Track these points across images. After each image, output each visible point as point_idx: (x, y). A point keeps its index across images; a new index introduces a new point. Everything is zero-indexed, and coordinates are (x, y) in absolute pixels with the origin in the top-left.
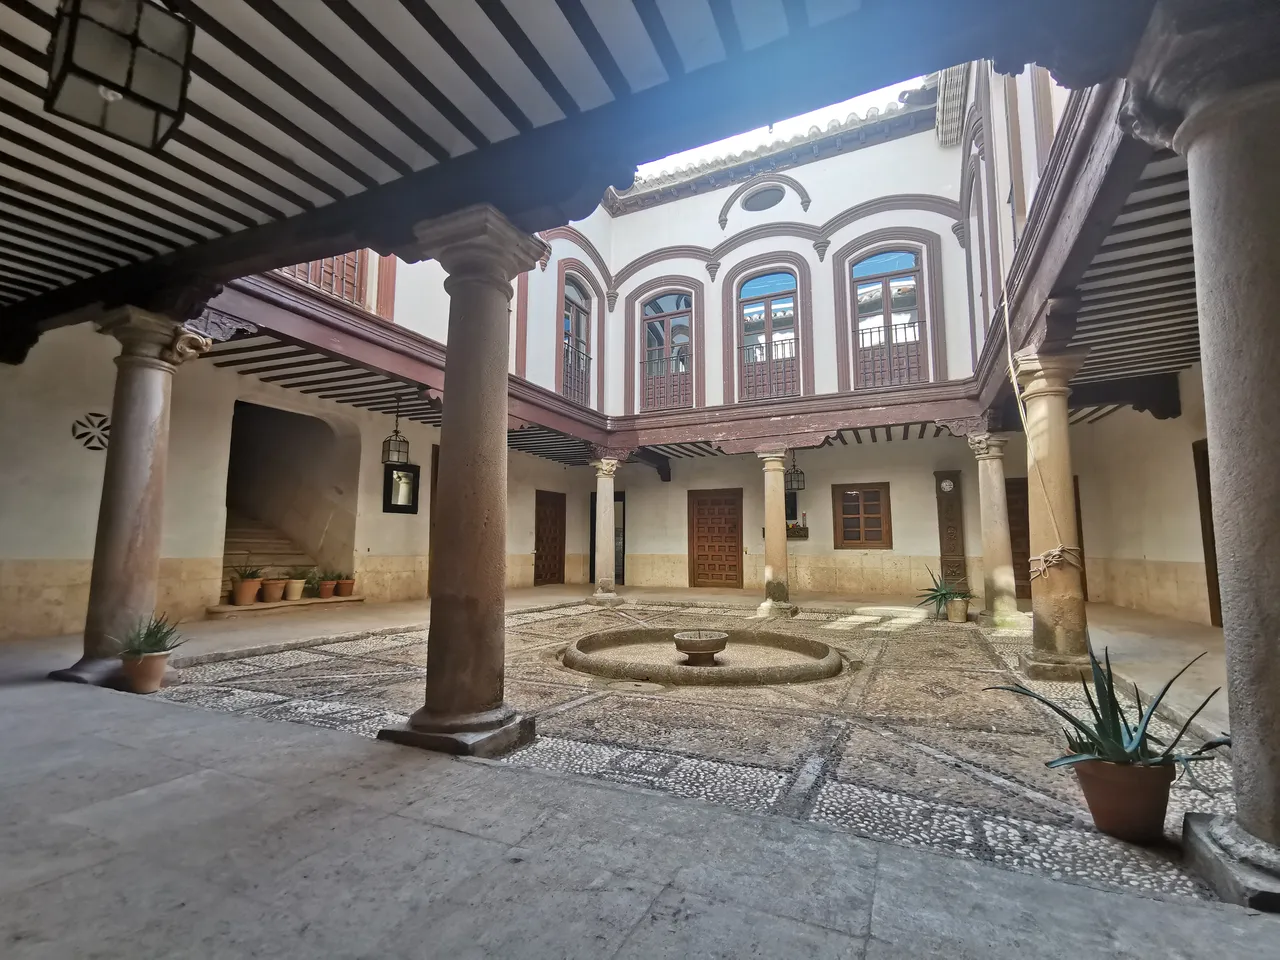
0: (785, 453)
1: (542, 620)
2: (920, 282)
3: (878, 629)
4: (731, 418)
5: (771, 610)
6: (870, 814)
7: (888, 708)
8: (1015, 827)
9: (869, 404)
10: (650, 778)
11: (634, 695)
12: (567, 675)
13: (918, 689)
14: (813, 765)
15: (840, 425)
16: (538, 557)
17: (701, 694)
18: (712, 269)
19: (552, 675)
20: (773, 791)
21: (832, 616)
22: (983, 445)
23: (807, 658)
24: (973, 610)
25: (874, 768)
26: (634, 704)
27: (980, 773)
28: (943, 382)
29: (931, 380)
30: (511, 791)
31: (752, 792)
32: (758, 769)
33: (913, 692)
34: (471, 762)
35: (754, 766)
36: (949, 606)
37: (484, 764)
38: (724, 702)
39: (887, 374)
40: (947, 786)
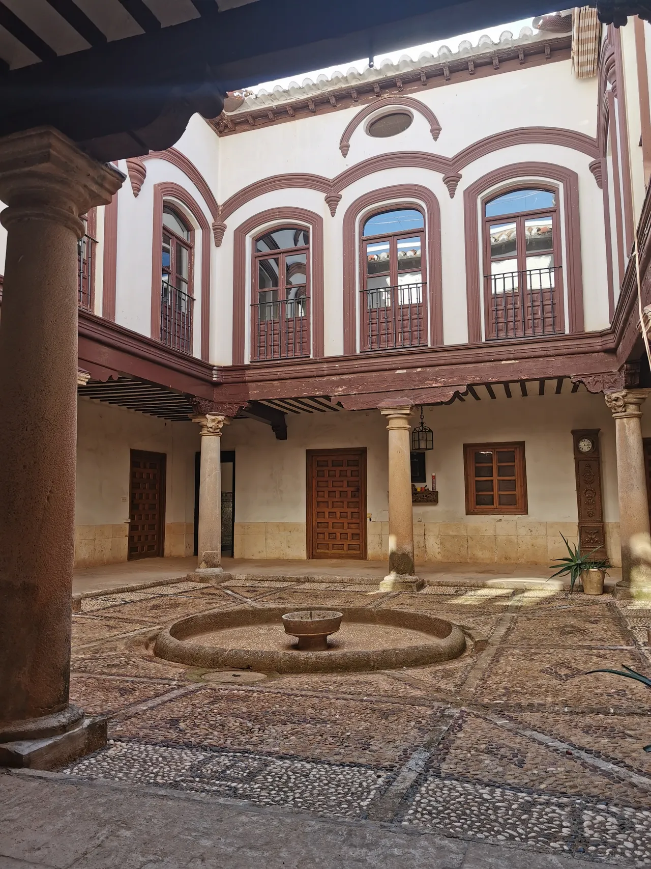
0: (411, 409)
1: (133, 602)
2: (556, 224)
3: (510, 603)
4: (352, 370)
5: (395, 584)
6: (468, 812)
7: (508, 693)
8: (614, 815)
9: (501, 357)
10: (234, 785)
11: (231, 687)
12: (157, 667)
13: (542, 671)
14: (418, 760)
15: (470, 380)
16: (133, 527)
17: (307, 683)
18: (332, 202)
19: (137, 667)
20: (369, 793)
21: (460, 589)
22: (620, 403)
23: (428, 637)
24: (610, 580)
25: (481, 761)
26: (230, 699)
27: (590, 760)
28: (579, 334)
29: (567, 332)
30: (68, 807)
31: (346, 794)
32: (356, 769)
33: (536, 674)
34: (24, 775)
35: (352, 765)
36: (585, 577)
37: (41, 778)
38: (331, 691)
39: (520, 324)
40: (554, 775)
